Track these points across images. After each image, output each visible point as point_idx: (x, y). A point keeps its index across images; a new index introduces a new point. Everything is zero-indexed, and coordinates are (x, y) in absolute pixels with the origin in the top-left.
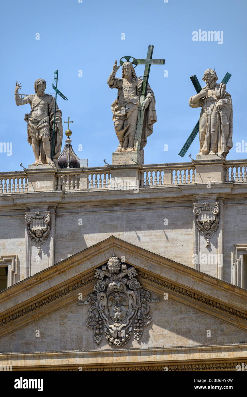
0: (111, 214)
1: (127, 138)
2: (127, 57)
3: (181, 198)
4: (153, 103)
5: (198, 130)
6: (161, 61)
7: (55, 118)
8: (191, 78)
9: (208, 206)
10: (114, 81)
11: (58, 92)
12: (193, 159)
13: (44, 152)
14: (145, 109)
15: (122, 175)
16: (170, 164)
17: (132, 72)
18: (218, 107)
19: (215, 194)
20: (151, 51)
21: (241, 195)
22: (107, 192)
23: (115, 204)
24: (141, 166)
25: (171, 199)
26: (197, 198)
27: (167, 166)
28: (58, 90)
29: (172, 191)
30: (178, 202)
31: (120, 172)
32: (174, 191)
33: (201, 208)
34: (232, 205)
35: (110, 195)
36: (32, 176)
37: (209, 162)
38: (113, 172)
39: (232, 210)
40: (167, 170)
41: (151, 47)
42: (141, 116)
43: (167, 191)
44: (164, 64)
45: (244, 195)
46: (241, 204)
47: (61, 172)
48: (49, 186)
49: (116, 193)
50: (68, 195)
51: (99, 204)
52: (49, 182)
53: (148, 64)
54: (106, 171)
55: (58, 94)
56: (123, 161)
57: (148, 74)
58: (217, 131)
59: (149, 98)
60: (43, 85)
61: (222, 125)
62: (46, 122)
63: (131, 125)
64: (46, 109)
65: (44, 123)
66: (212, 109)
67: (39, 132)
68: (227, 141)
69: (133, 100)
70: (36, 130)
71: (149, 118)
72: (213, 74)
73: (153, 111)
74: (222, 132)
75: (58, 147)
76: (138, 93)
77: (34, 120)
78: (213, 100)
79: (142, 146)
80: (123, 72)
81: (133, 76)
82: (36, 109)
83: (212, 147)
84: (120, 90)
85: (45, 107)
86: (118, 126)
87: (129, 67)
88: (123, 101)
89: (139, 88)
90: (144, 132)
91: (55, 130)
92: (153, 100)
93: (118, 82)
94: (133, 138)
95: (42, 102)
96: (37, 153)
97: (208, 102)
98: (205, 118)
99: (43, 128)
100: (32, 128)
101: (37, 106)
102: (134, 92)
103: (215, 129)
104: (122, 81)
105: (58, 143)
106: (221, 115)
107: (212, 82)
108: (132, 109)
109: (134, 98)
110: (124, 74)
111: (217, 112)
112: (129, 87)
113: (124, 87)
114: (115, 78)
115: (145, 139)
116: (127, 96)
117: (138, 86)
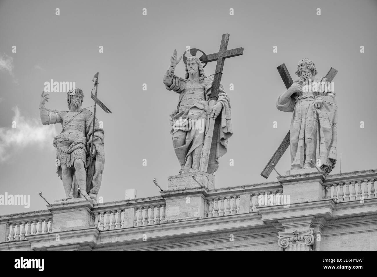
1: (191, 158)
3: (262, 229)
4: (228, 108)
5: (288, 143)
6: (237, 50)
7: (93, 138)
8: (279, 68)
9: (298, 235)
10: (173, 80)
11: (98, 102)
13: (77, 185)
14: (215, 116)
15: (181, 204)
16: (247, 186)
17: (199, 69)
18: (316, 105)
19: (310, 217)
20: (226, 41)
21: (347, 219)
22: (159, 225)
23: (171, 244)
24: (208, 191)
25: (247, 231)
26: (284, 225)
27: (244, 189)
28: (97, 99)
29: (248, 219)
30: (258, 236)
31: (178, 200)
32: (252, 219)
33: (288, 238)
34: (334, 235)
35: (163, 229)
36: (58, 214)
37: (302, 177)
38: (168, 201)
39: (334, 241)
40: (244, 195)
41: (226, 36)
42: (210, 126)
43: (242, 218)
44: (241, 55)
45: (351, 219)
46: (347, 232)
47: (99, 208)
48: (81, 225)
49: (171, 227)
50: (105, 233)
51: (149, 246)
52: (81, 220)
53: (222, 58)
54: (160, 202)
55: (98, 104)
56: (183, 185)
57: (220, 71)
58: (314, 138)
59: (222, 102)
60: (78, 95)
61: (321, 129)
62: (81, 143)
63: (196, 139)
64: (82, 127)
65: (78, 144)
66: (307, 108)
67: (71, 157)
68: (329, 152)
69: (199, 104)
70: (67, 155)
71: (221, 129)
72: (310, 63)
73: (227, 120)
74: (321, 138)
75: (97, 177)
76: (207, 97)
77: (65, 141)
78: (309, 97)
79: (212, 169)
80: (187, 70)
81: (200, 75)
82: (69, 127)
83: (308, 160)
84: (182, 93)
85: (81, 125)
86: (178, 140)
87: (194, 62)
88: (185, 107)
89: (208, 90)
90: (215, 151)
91: (93, 153)
92: (227, 105)
93: (178, 81)
94: (199, 156)
95: (76, 118)
96: (68, 187)
97: (302, 100)
98: (298, 121)
99: (76, 151)
100: (62, 152)
101: (69, 123)
102: (201, 95)
103: (311, 135)
104: (185, 81)
105: (97, 172)
106: (320, 115)
107: (309, 75)
108: (196, 115)
109: (200, 102)
110: (188, 73)
111: (314, 112)
112: (194, 89)
113: (187, 89)
114: (174, 75)
115: (216, 160)
116: (190, 100)
117: (208, 86)
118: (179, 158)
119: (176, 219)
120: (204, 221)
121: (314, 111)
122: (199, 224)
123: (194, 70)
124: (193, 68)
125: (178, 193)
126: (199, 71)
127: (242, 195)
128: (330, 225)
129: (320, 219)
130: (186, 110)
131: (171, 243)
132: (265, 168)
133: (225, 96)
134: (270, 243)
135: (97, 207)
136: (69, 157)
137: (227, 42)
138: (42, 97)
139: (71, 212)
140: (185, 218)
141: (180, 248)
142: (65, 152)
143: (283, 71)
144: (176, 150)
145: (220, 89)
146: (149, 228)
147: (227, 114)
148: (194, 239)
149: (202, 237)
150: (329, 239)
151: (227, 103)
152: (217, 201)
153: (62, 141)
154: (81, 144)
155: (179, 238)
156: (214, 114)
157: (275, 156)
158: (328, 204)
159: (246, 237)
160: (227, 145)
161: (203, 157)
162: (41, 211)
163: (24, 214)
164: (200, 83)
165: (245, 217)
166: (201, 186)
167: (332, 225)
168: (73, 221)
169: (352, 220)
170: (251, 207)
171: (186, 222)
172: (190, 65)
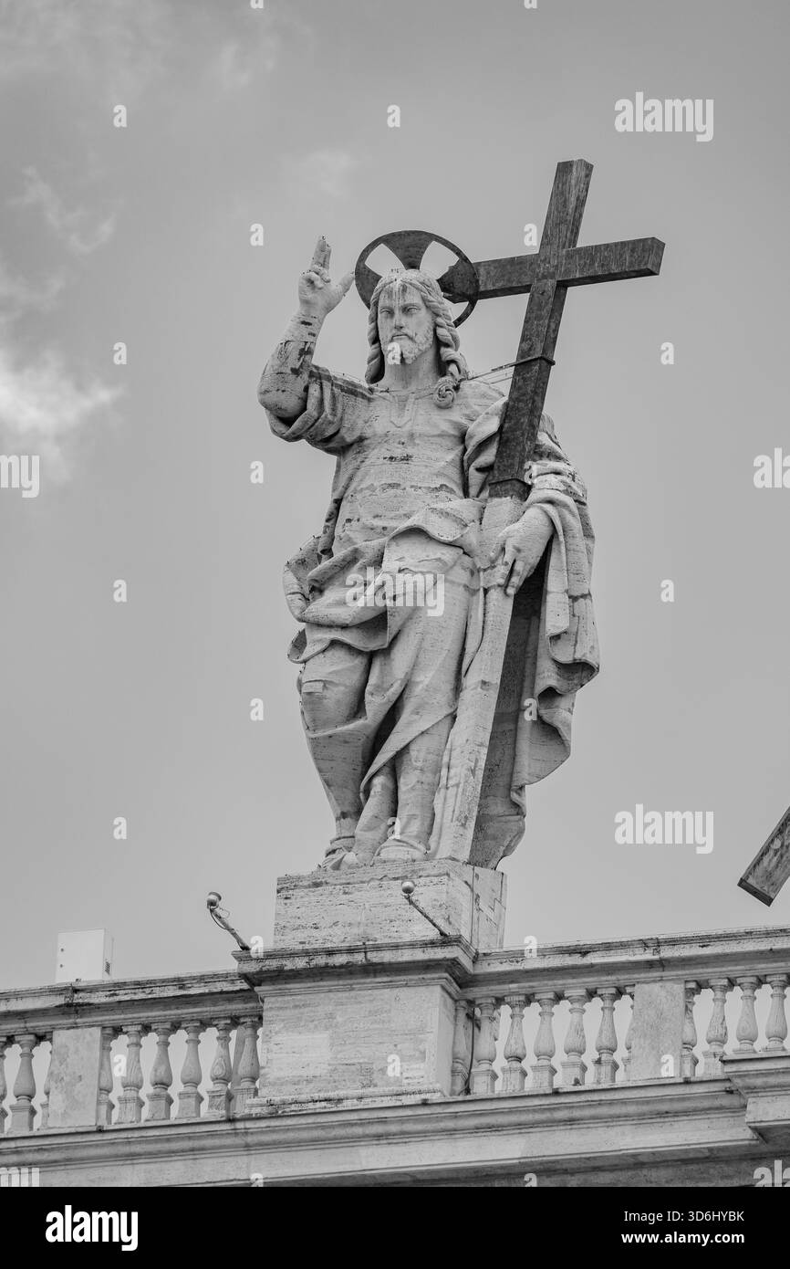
1: (390, 785)
2: (408, 241)
4: (579, 541)
6: (633, 251)
10: (306, 389)
14: (516, 581)
15: (339, 1019)
16: (673, 942)
17: (436, 336)
20: (573, 199)
22: (227, 1127)
24: (475, 960)
27: (657, 957)
29: (676, 1114)
31: (327, 1001)
32: (695, 1111)
35: (247, 1147)
38: (274, 1002)
40: (656, 987)
41: (576, 172)
42: (488, 628)
43: (645, 1108)
44: (651, 273)
49: (291, 1135)
53: (551, 283)
54: (230, 1001)
56: (350, 924)
57: (544, 351)
59: (548, 507)
63: (417, 690)
69: (434, 517)
71: (544, 644)
73: (574, 599)
76: (475, 478)
79: (493, 843)
80: (376, 340)
81: (442, 367)
84: (350, 455)
86: (328, 694)
87: (414, 298)
88: (365, 527)
89: (483, 446)
90: (508, 752)
92: (575, 524)
93: (334, 397)
94: (428, 778)
102: (444, 468)
104: (364, 396)
109: (440, 506)
110: (381, 357)
112: (412, 436)
113: (375, 435)
114: (315, 362)
115: (514, 796)
116: (391, 492)
117: (479, 424)
118: (328, 783)
119: (315, 1097)
120: (455, 1116)
122: (429, 1126)
123: (411, 338)
124: (411, 333)
125: (327, 966)
126: (439, 343)
127: (645, 986)
130: (369, 546)
132: (764, 853)
133: (564, 478)
137: (581, 202)
140: (360, 1092)
144: (315, 743)
145: (543, 438)
146: (179, 1137)
147: (573, 568)
151: (574, 516)
152: (517, 1009)
156: (512, 571)
160: (569, 726)
161: (451, 782)
164: (440, 407)
165: (661, 1100)
166: (442, 934)
170: (689, 1045)
171: (365, 1115)
172: (391, 313)
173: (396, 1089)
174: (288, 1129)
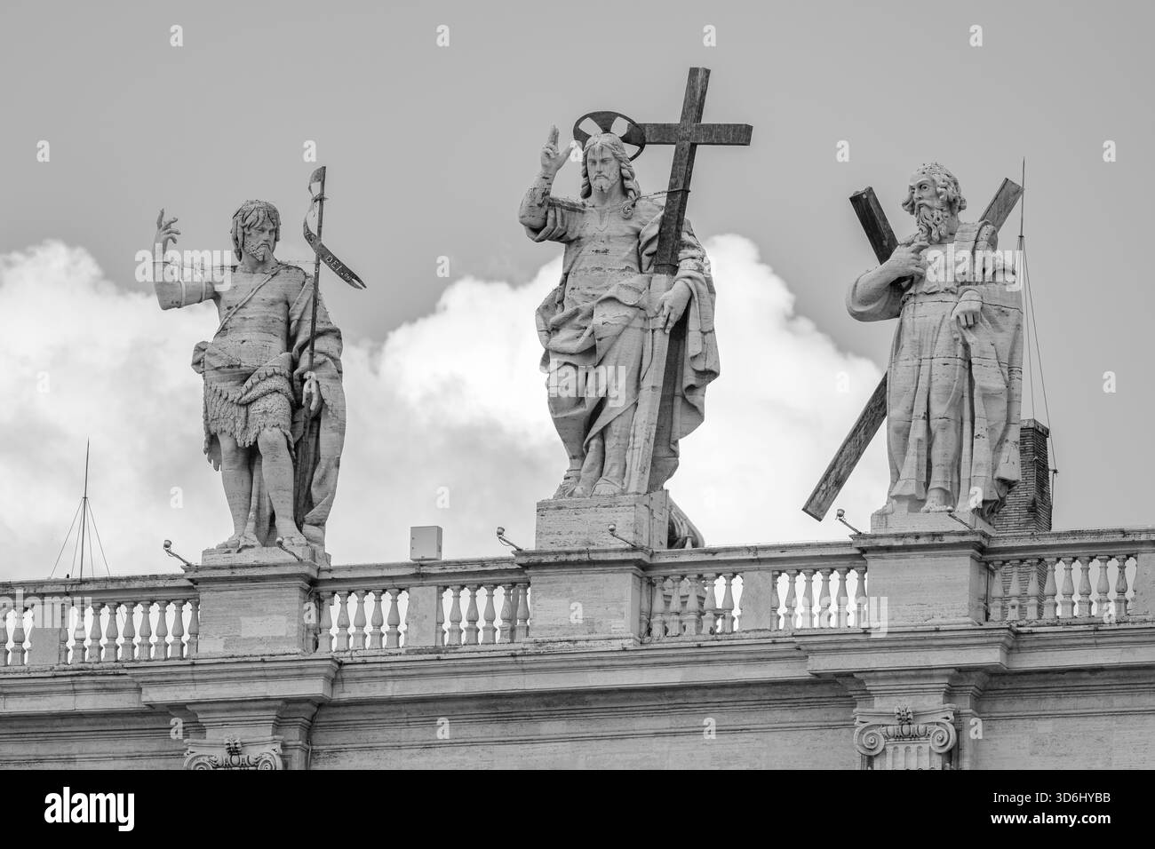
0: (531, 751)
1: (601, 444)
2: (604, 116)
3: (807, 687)
4: (706, 300)
5: (881, 412)
6: (734, 131)
7: (312, 358)
8: (856, 200)
9: (912, 721)
10: (547, 213)
11: (323, 254)
12: (854, 529)
13: (267, 499)
14: (670, 325)
15: (574, 591)
16: (765, 549)
17: (621, 174)
18: (962, 318)
19: (943, 672)
20: (699, 92)
21: (1048, 675)
22: (511, 659)
23: (545, 708)
24: (652, 556)
25: (765, 690)
26: (870, 686)
27: (756, 557)
28: (323, 246)
29: (768, 659)
30: (794, 705)
31: (566, 579)
32: (779, 658)
33: (883, 726)
34: (1011, 718)
35: (523, 670)
36: (215, 594)
37: (922, 541)
38: (534, 576)
39: (1013, 736)
40: (756, 573)
41: (701, 76)
42: (655, 354)
43: (750, 656)
44: (745, 144)
45: (1060, 676)
46: (1049, 712)
47: (333, 578)
48: (283, 634)
49: (548, 665)
50: (356, 670)
51: (482, 708)
52: (284, 618)
53: (687, 144)
54: (510, 574)
55: (325, 262)
56: (579, 533)
57: (684, 185)
58: (956, 415)
59: (688, 281)
60: (265, 226)
61: (976, 391)
62: (277, 374)
64: (278, 323)
65: (269, 380)
66: (937, 325)
67: (247, 416)
68: (999, 458)
70: (235, 408)
71: (686, 362)
72: (945, 184)
73: (704, 333)
74: (976, 419)
75: (324, 477)
76: (646, 260)
77: (229, 367)
78: (942, 290)
79: (661, 473)
81: (625, 191)
82: (238, 321)
83: (938, 479)
84: (574, 246)
85: (275, 316)
87: (608, 155)
88: (582, 294)
89: (649, 241)
90: (669, 419)
91: (313, 406)
92: (704, 289)
93: (562, 215)
94: (623, 441)
95: (261, 295)
96: (241, 500)
97: (921, 298)
98: (909, 363)
99: (263, 400)
100: (222, 400)
101: (241, 311)
102: (627, 256)
103: (948, 409)
104: (580, 211)
105: (323, 462)
106: (974, 351)
107: (941, 218)
108: (616, 324)
109: (625, 282)
110: (589, 185)
111: (956, 339)
112: (608, 237)
113: (587, 236)
114: (551, 197)
115: (672, 446)
116: (597, 273)
117: (647, 229)
119: (562, 638)
120: (642, 657)
121: (956, 336)
122: (628, 662)
123: (606, 178)
124: (606, 175)
125: (566, 560)
126: (623, 178)
127: (750, 573)
128: (1002, 686)
129: (973, 675)
130: (585, 306)
131: (548, 705)
132: (817, 491)
133: (697, 261)
134: (830, 727)
135: (330, 576)
136: (243, 415)
137: (704, 93)
138: (160, 226)
139: (252, 592)
140: (587, 636)
141: (572, 722)
142: (230, 399)
143: (867, 210)
144: (556, 421)
145: (685, 237)
146: (484, 664)
147: (703, 315)
148: (611, 701)
149: (635, 695)
150: (996, 727)
151: (703, 284)
152: (676, 583)
153: (219, 368)
154: (276, 377)
155: (570, 695)
156: (668, 320)
157: (843, 454)
158: (997, 639)
159: (762, 704)
160: (703, 405)
162: (164, 577)
163: (113, 580)
164: (625, 219)
165: (760, 652)
166: (631, 545)
167: (1008, 687)
168: (259, 619)
169: (1063, 679)
170: (775, 609)
171: (590, 655)
172: (594, 162)
173: (607, 636)
174: (547, 662)
